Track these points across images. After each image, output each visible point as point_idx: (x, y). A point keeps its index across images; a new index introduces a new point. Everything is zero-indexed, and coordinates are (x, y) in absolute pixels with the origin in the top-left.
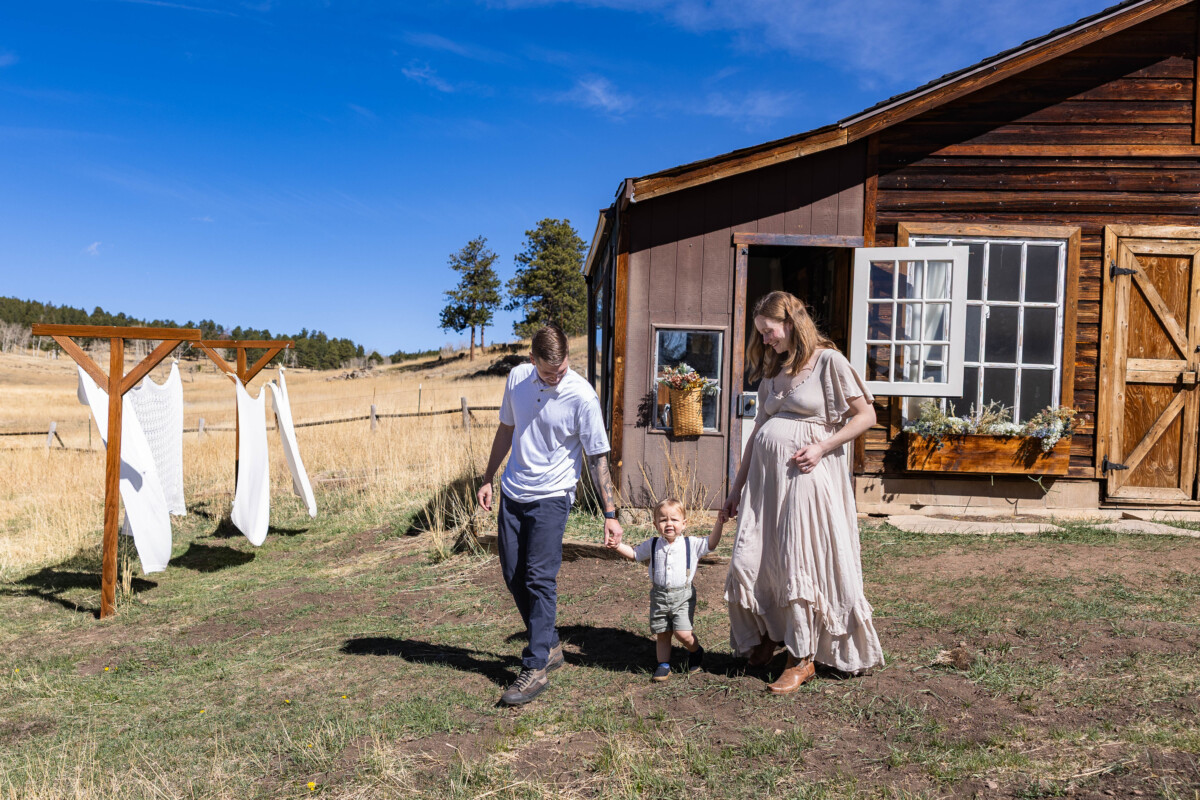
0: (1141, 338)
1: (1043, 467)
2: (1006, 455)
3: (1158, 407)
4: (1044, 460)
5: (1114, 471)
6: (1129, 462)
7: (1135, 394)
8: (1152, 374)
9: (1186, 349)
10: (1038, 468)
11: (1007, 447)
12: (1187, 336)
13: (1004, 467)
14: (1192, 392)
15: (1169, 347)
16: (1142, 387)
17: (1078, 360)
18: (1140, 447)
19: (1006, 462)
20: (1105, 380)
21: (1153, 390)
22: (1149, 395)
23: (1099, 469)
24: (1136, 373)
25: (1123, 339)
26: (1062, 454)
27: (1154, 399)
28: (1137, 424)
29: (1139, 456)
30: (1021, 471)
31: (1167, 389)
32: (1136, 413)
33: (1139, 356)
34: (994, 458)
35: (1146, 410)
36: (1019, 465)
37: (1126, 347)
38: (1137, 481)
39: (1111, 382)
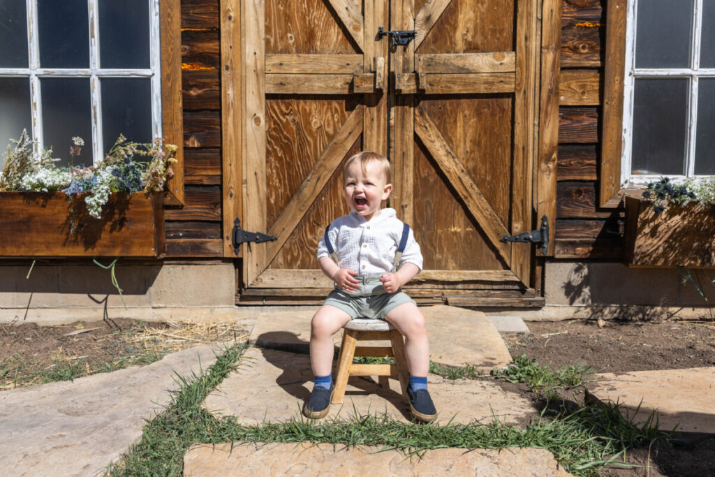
0: (288, 18)
1: (113, 244)
2: (48, 226)
3: (321, 136)
4: (115, 233)
5: (253, 245)
6: (277, 229)
7: (284, 115)
8: (308, 80)
9: (361, 34)
10: (105, 246)
11: (47, 211)
12: (363, 13)
13: (48, 245)
14: (374, 110)
15: (335, 34)
16: (294, 102)
17: (185, 59)
18: (293, 204)
19: (51, 237)
20: (230, 92)
21: (313, 106)
22: (307, 115)
23: (228, 243)
24: (280, 78)
25: (257, 20)
26: (140, 221)
27: (315, 122)
28: (289, 166)
29: (294, 218)
30: (79, 251)
31: (335, 104)
32: (287, 148)
33: (286, 50)
34: (29, 231)
35: (302, 143)
36: (75, 242)
37: (263, 35)
38: (294, 259)
39: (242, 95)
